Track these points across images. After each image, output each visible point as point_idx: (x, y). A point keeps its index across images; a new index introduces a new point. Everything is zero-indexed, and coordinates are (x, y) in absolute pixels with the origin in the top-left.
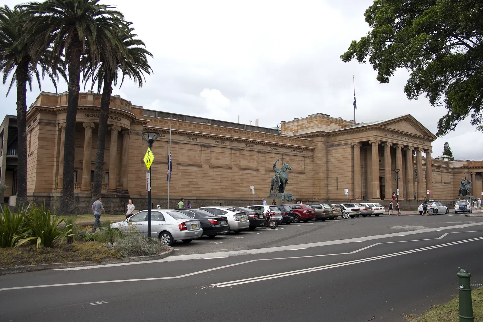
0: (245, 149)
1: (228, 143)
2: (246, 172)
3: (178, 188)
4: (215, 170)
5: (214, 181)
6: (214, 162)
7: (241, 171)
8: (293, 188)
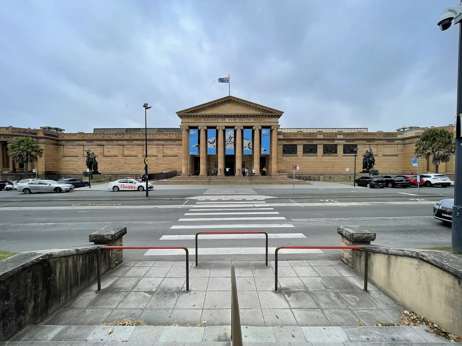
0: (127, 144)
1: (115, 142)
2: (127, 158)
3: (84, 169)
4: (106, 158)
5: (106, 164)
6: (106, 153)
7: (125, 158)
8: (167, 166)
